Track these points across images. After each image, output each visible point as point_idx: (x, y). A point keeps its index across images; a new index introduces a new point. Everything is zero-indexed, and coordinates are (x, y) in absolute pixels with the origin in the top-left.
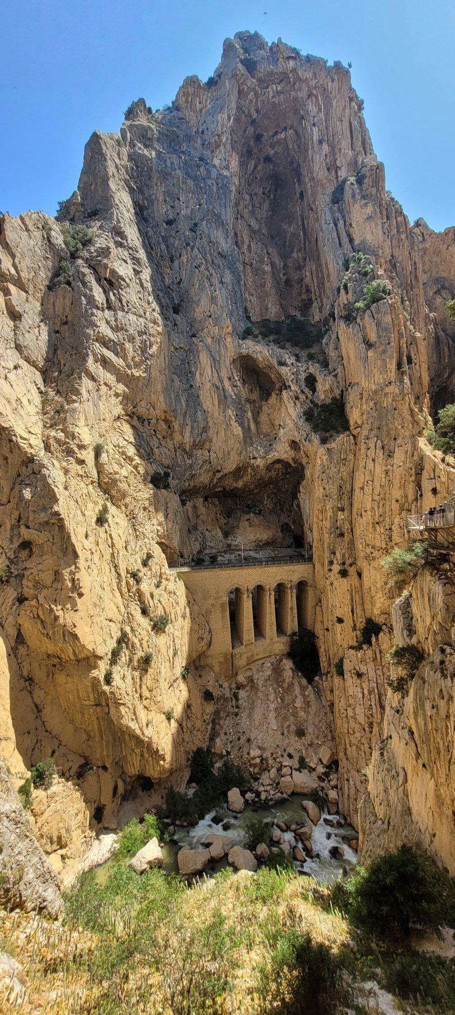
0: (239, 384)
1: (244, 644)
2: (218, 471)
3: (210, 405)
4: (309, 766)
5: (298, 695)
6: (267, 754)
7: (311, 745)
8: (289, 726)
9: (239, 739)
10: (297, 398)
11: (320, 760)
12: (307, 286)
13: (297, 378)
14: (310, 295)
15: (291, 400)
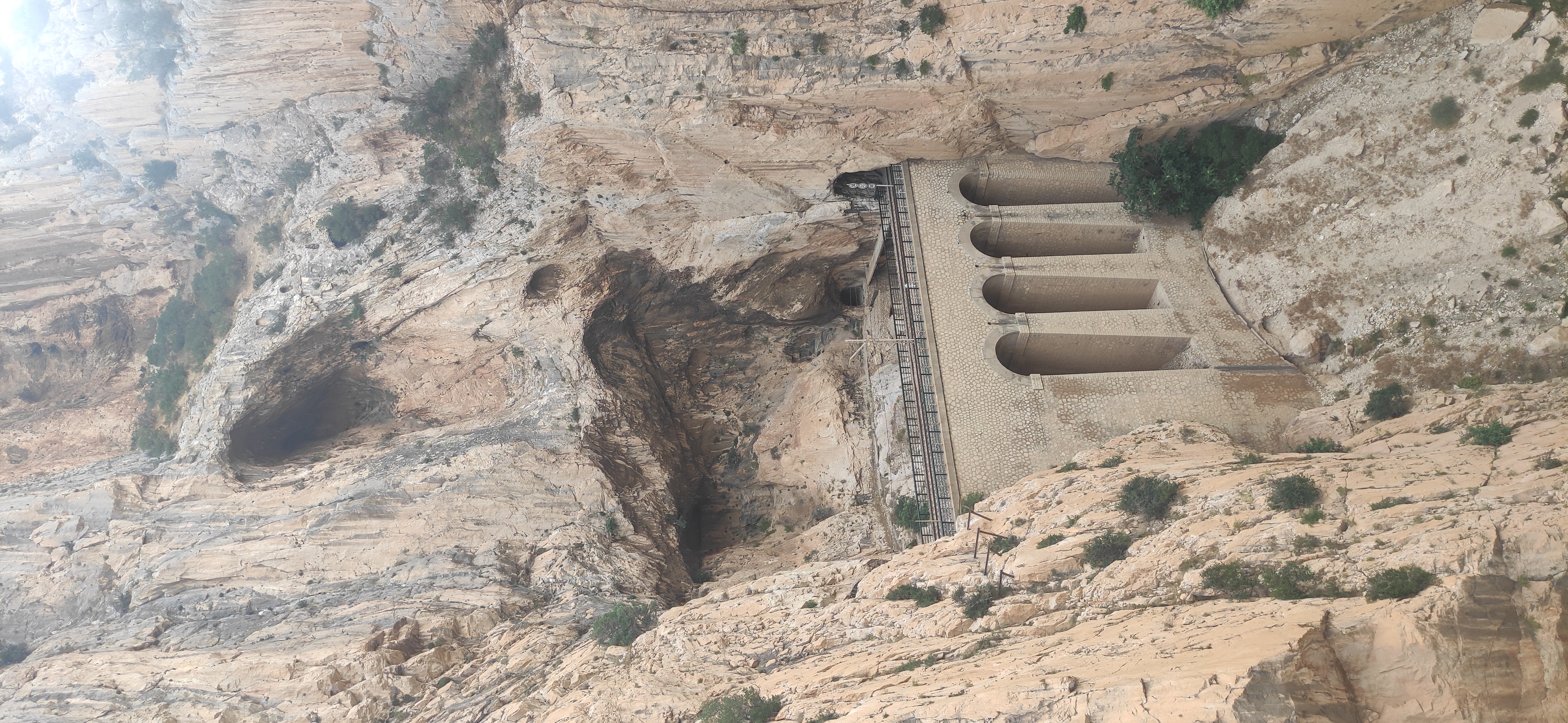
1: (1185, 335)
2: (613, 525)
3: (382, 545)
4: (1547, 59)
5: (1324, 156)
6: (1543, 185)
7: (1478, 74)
8: (1431, 151)
9: (1513, 284)
10: (396, 270)
11: (1517, 35)
12: (56, 325)
13: (331, 272)
14: (89, 312)
15: (398, 295)
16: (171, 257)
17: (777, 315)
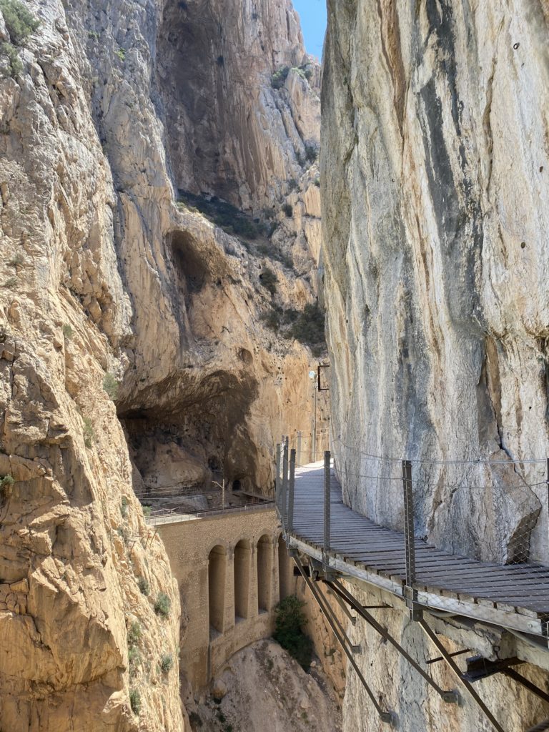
0: (172, 266)
1: (224, 631)
2: (143, 380)
5: (300, 691)
10: (250, 297)
13: (250, 273)
14: (232, 176)
15: (241, 298)
16: (255, 209)
17: (230, 452)
